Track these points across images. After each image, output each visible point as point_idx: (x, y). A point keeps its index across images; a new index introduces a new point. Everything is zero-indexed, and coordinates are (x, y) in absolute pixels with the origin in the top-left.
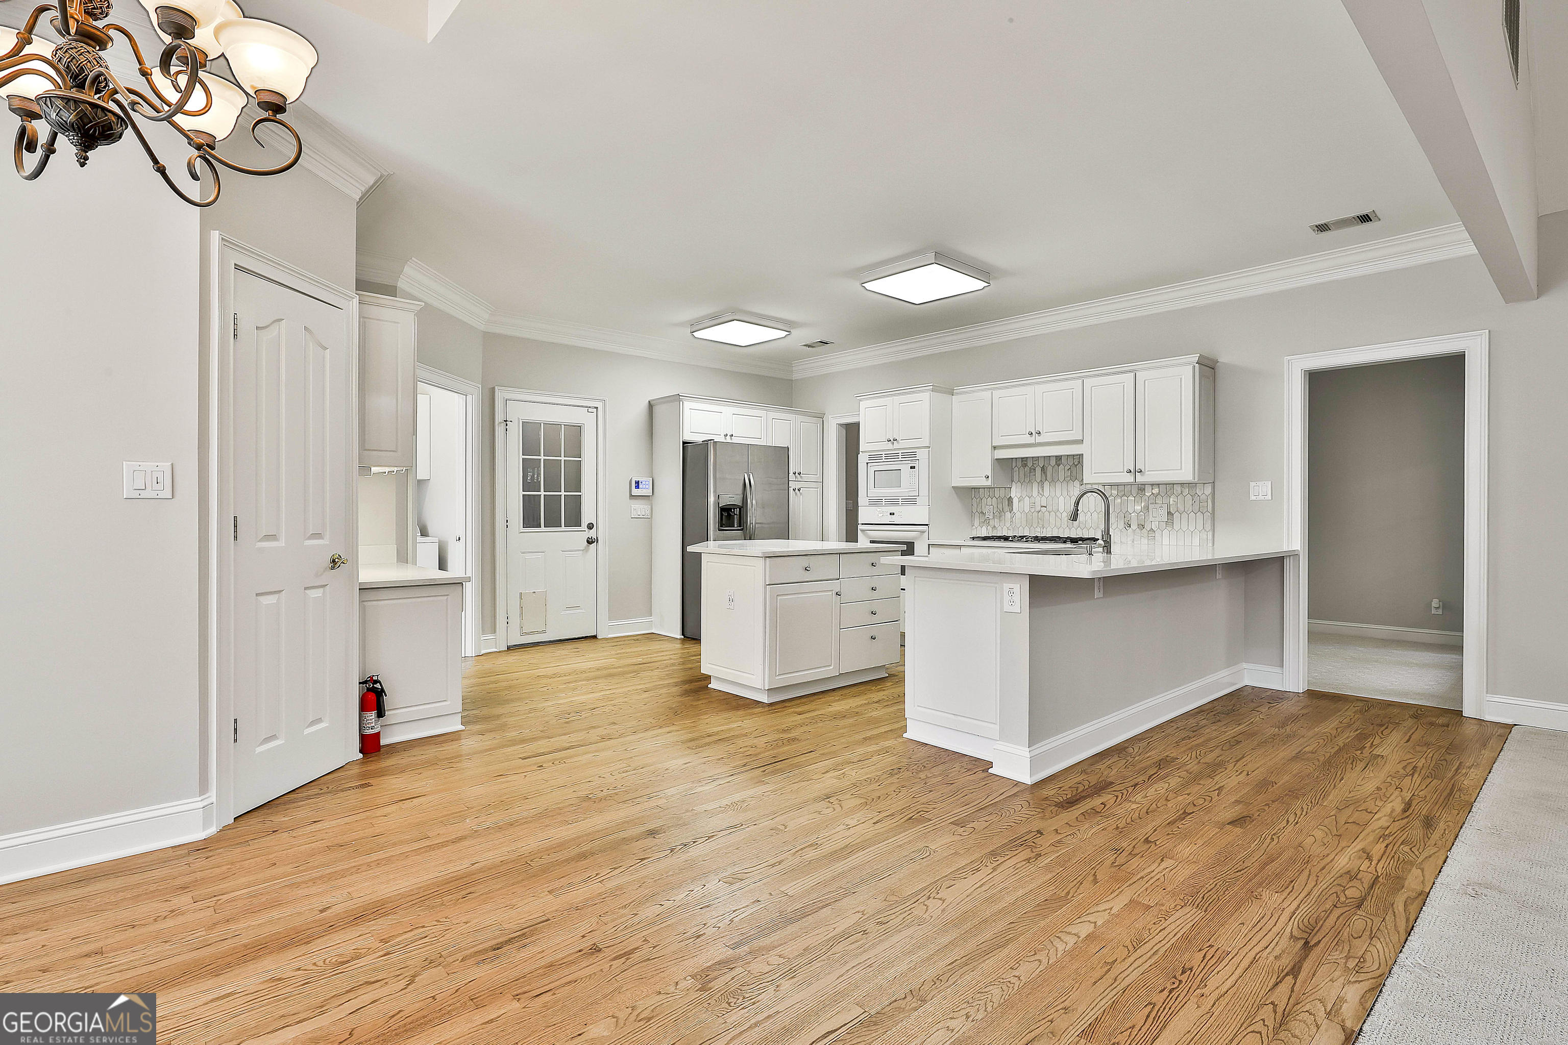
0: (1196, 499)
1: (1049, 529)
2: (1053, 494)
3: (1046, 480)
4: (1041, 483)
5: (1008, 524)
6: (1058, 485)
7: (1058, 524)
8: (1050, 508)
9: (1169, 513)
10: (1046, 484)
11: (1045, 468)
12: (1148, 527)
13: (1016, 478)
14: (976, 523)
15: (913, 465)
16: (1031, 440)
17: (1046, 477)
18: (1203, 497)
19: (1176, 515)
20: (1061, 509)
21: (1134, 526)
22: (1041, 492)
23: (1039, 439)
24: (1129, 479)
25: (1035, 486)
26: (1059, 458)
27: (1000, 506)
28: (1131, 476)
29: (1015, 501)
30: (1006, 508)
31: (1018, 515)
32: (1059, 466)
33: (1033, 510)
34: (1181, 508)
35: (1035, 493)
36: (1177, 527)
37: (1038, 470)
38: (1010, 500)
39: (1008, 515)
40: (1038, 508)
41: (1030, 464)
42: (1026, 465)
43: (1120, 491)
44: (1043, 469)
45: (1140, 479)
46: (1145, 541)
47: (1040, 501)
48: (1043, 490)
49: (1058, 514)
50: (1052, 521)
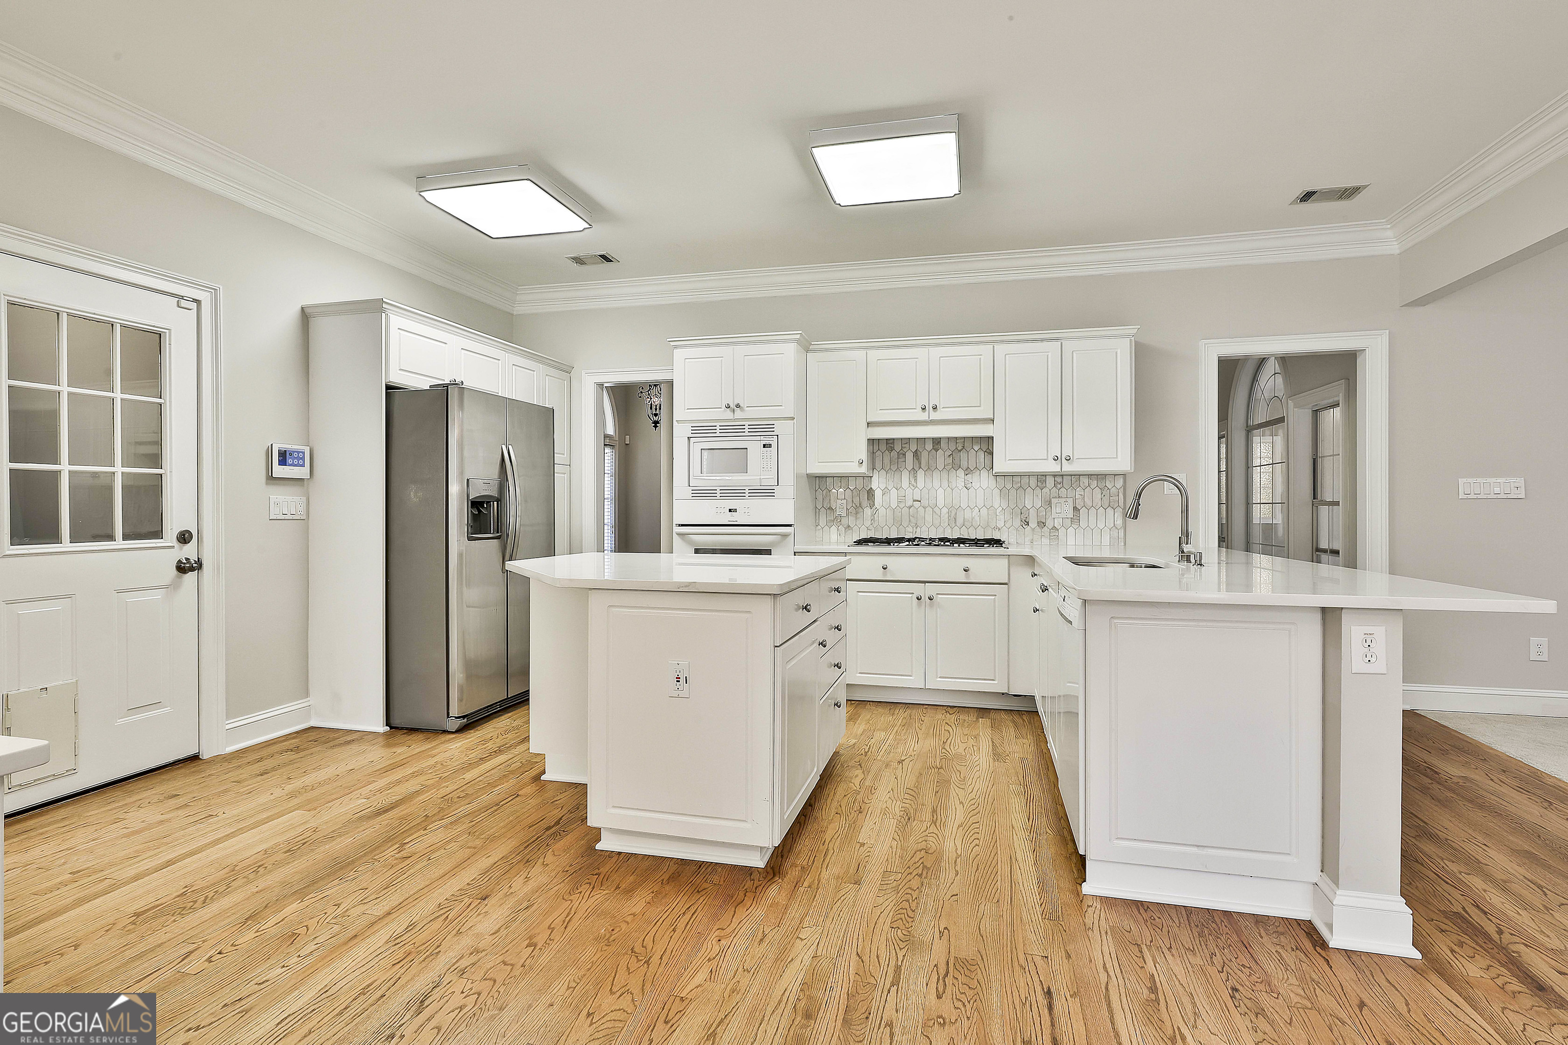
0: (1106, 492)
1: (924, 528)
2: (929, 485)
3: (920, 468)
4: (914, 471)
5: (868, 523)
6: (936, 474)
7: (937, 522)
8: (925, 502)
9: (1075, 508)
10: (920, 474)
11: (918, 452)
12: (1049, 524)
13: (878, 465)
14: (823, 522)
15: (768, 442)
16: (924, 416)
17: (920, 464)
18: (1114, 490)
19: (1083, 511)
20: (941, 503)
21: (1033, 524)
22: (913, 482)
23: (934, 416)
24: (1054, 467)
25: (905, 475)
26: (937, 441)
27: (857, 500)
28: (1057, 464)
29: (878, 494)
30: (865, 503)
31: (882, 511)
32: (937, 450)
33: (902, 505)
34: (1089, 503)
35: (905, 483)
36: (1083, 523)
37: (909, 456)
38: (870, 493)
39: (868, 511)
40: (910, 503)
41: (898, 447)
42: (891, 449)
43: (1016, 484)
44: (916, 454)
45: (1067, 468)
46: (1046, 541)
47: (911, 494)
48: (916, 480)
49: (936, 509)
50: (929, 518)
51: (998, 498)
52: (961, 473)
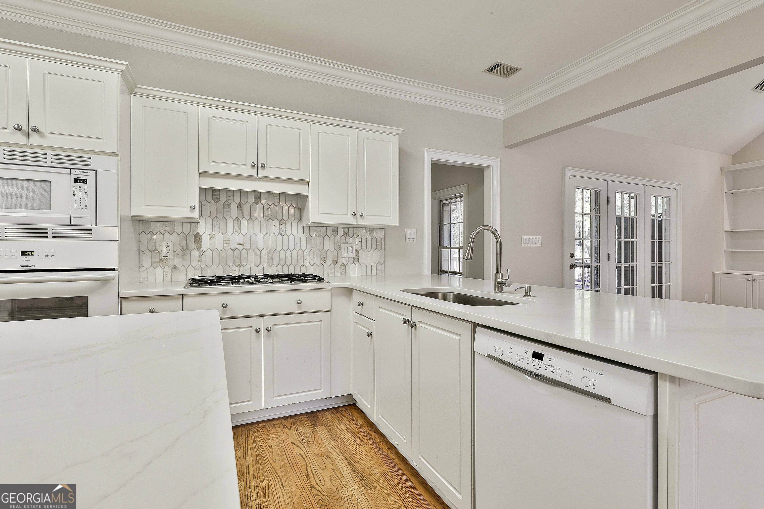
0: (374, 240)
1: (247, 267)
2: (251, 232)
3: (243, 217)
4: (238, 220)
5: (195, 264)
6: (257, 223)
7: (257, 262)
8: (247, 246)
9: (357, 251)
10: (244, 223)
11: (242, 205)
12: (340, 262)
13: (205, 212)
14: (147, 263)
15: (81, 177)
16: (253, 173)
17: (243, 214)
18: (379, 239)
19: (361, 252)
20: (261, 246)
21: (329, 262)
22: (237, 229)
23: (262, 173)
25: (230, 222)
26: (257, 195)
27: (183, 243)
28: (354, 219)
29: (205, 239)
30: (192, 245)
31: (209, 253)
32: (257, 204)
33: (227, 248)
34: (364, 247)
35: (230, 229)
36: (361, 261)
37: (234, 207)
38: (197, 238)
39: (195, 254)
40: (234, 246)
41: (223, 198)
42: (218, 200)
43: (317, 232)
44: (240, 206)
45: (361, 222)
46: (337, 274)
47: (235, 238)
48: (239, 227)
49: (257, 252)
50: (251, 258)
51: (305, 242)
52: (277, 223)
